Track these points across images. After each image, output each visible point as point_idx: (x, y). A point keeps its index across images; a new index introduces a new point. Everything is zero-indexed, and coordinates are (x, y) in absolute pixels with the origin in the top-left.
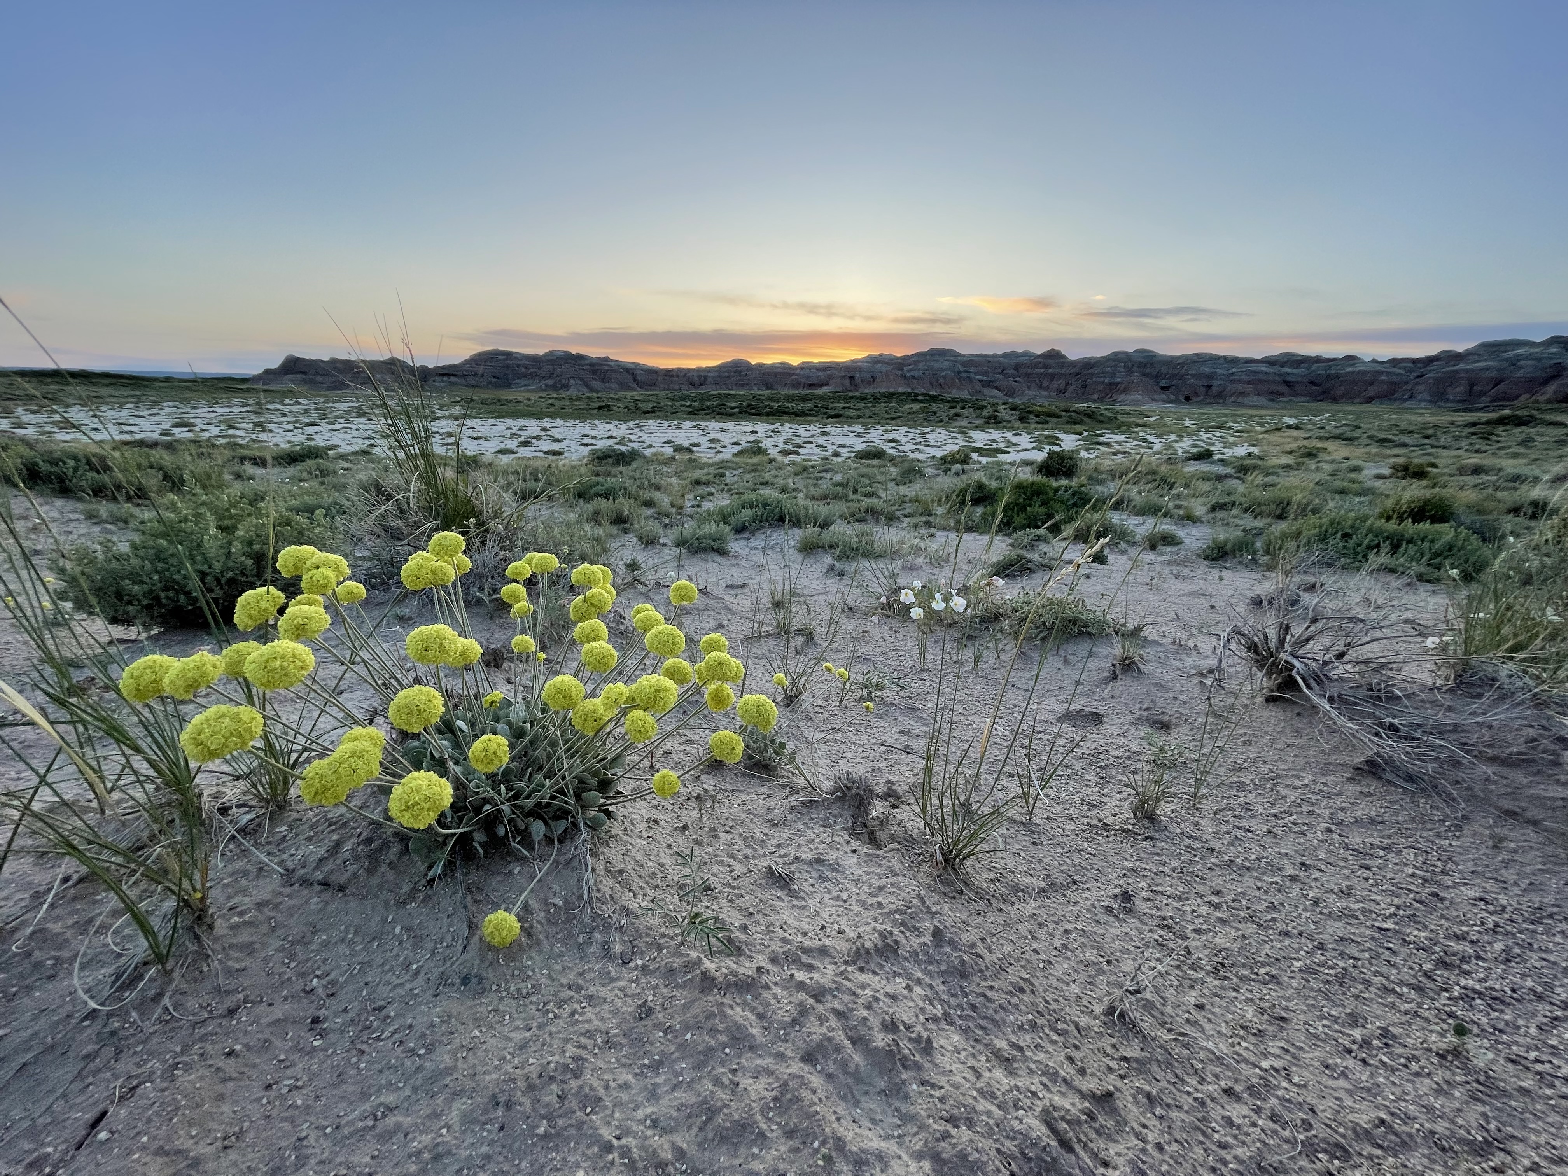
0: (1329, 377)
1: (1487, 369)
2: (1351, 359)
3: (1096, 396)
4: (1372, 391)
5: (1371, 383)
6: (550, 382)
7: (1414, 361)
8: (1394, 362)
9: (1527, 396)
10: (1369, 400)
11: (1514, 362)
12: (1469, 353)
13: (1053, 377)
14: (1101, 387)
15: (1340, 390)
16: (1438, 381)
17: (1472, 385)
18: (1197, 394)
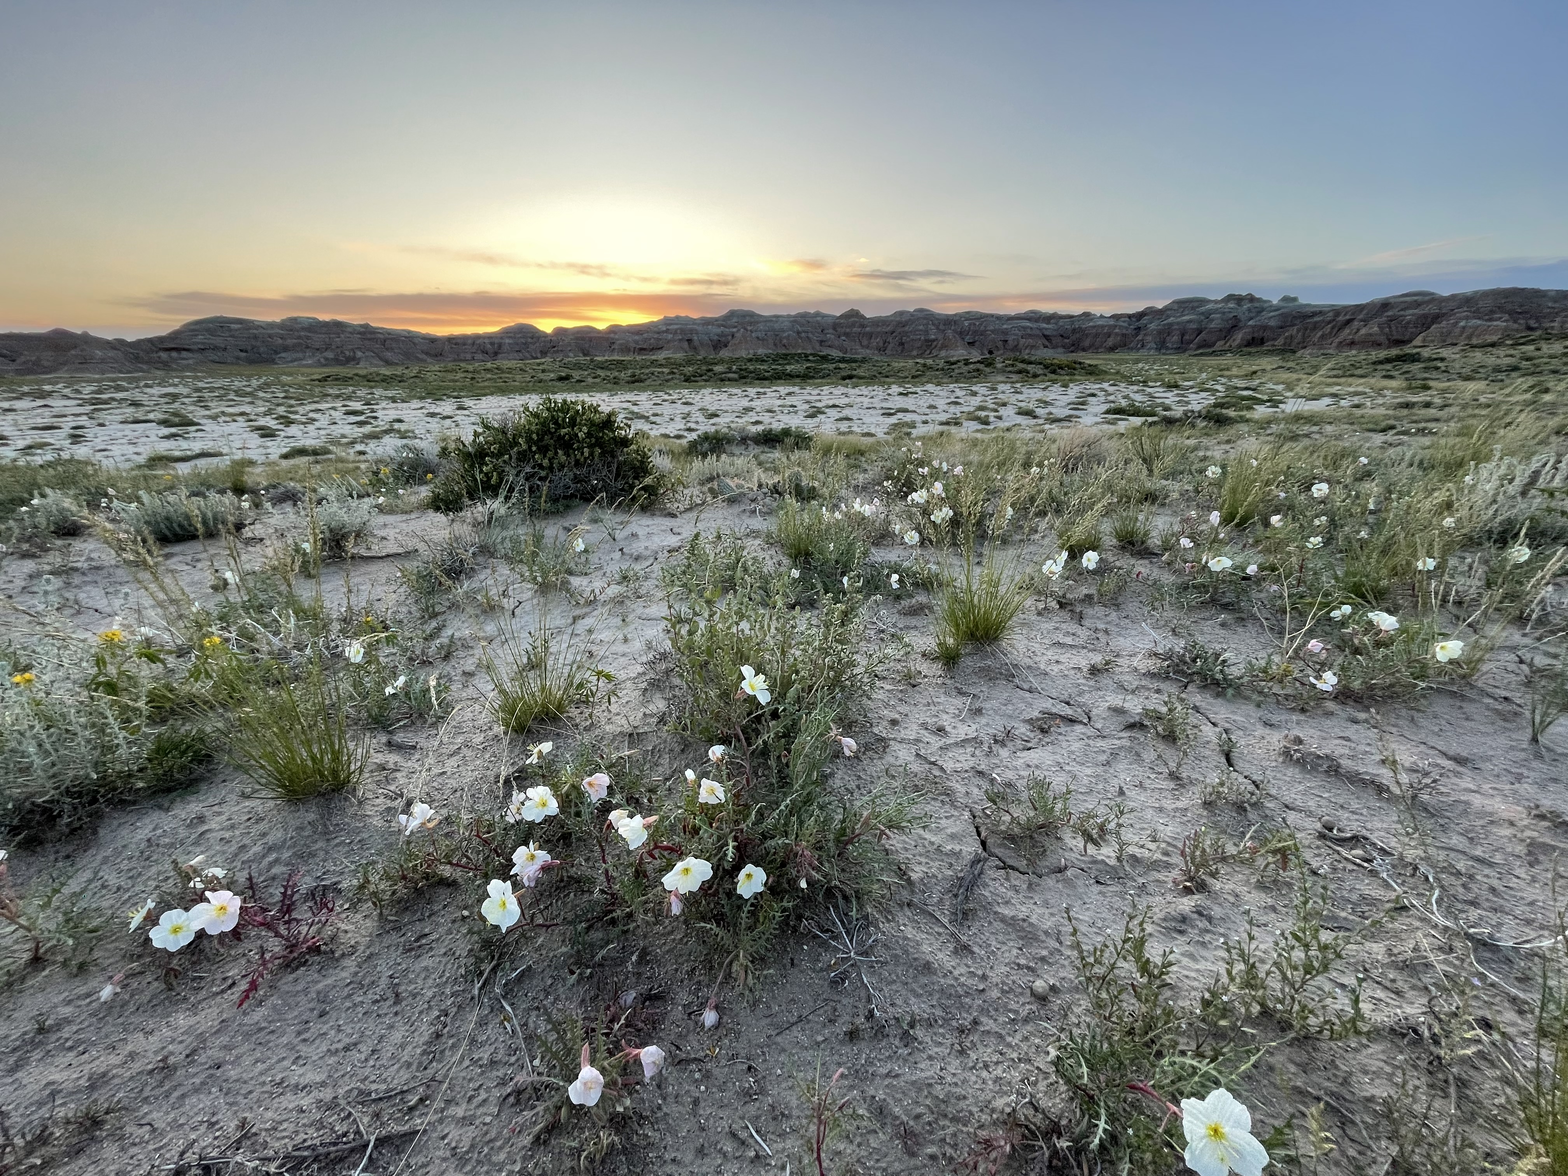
0: (1074, 331)
1: (1190, 321)
2: (1087, 315)
3: (915, 353)
4: (1110, 342)
5: (1109, 335)
6: (330, 355)
7: (1130, 316)
8: (1116, 317)
9: (1222, 343)
10: (1112, 349)
11: (1207, 315)
12: (1166, 309)
13: (870, 336)
14: (919, 344)
15: (1087, 343)
16: (1160, 332)
17: (1183, 335)
18: (997, 348)
